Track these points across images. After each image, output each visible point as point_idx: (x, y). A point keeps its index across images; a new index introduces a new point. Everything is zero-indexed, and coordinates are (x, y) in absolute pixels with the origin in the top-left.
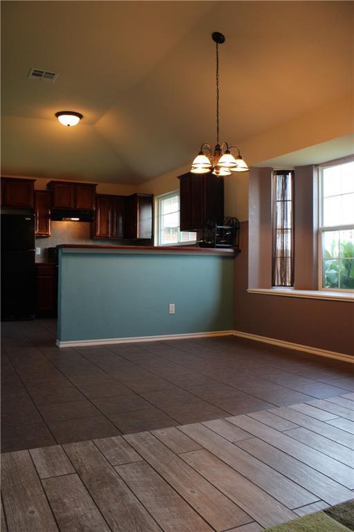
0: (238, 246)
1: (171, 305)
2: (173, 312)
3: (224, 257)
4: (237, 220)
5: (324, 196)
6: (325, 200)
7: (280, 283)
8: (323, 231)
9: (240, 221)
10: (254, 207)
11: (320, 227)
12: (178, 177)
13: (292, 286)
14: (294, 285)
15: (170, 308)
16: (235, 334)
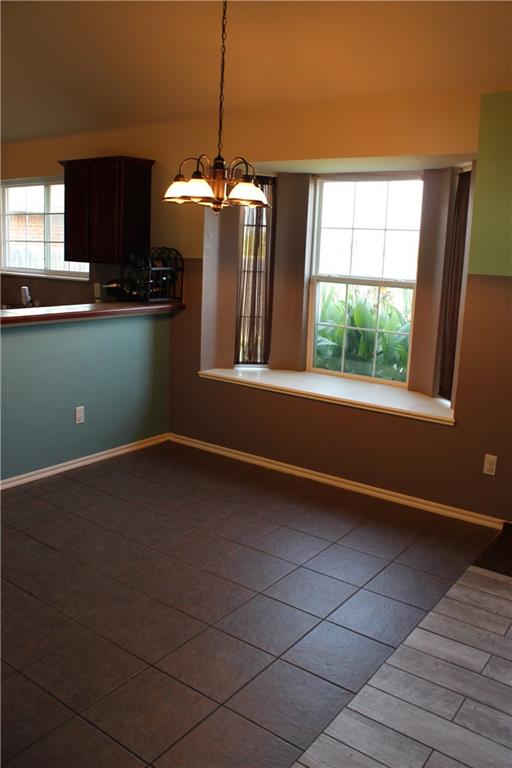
0: (181, 299)
1: (78, 408)
2: (83, 421)
3: (156, 317)
4: (177, 253)
5: (323, 225)
6: (323, 232)
7: (246, 358)
8: (318, 281)
9: (184, 257)
10: (211, 235)
11: (314, 274)
12: (61, 163)
13: (265, 363)
14: (269, 361)
15: (78, 416)
16: (171, 439)
